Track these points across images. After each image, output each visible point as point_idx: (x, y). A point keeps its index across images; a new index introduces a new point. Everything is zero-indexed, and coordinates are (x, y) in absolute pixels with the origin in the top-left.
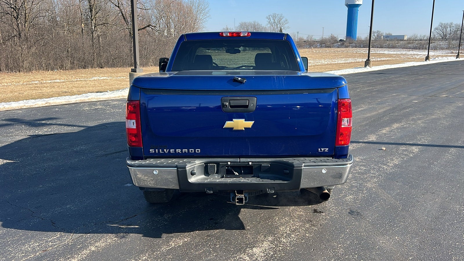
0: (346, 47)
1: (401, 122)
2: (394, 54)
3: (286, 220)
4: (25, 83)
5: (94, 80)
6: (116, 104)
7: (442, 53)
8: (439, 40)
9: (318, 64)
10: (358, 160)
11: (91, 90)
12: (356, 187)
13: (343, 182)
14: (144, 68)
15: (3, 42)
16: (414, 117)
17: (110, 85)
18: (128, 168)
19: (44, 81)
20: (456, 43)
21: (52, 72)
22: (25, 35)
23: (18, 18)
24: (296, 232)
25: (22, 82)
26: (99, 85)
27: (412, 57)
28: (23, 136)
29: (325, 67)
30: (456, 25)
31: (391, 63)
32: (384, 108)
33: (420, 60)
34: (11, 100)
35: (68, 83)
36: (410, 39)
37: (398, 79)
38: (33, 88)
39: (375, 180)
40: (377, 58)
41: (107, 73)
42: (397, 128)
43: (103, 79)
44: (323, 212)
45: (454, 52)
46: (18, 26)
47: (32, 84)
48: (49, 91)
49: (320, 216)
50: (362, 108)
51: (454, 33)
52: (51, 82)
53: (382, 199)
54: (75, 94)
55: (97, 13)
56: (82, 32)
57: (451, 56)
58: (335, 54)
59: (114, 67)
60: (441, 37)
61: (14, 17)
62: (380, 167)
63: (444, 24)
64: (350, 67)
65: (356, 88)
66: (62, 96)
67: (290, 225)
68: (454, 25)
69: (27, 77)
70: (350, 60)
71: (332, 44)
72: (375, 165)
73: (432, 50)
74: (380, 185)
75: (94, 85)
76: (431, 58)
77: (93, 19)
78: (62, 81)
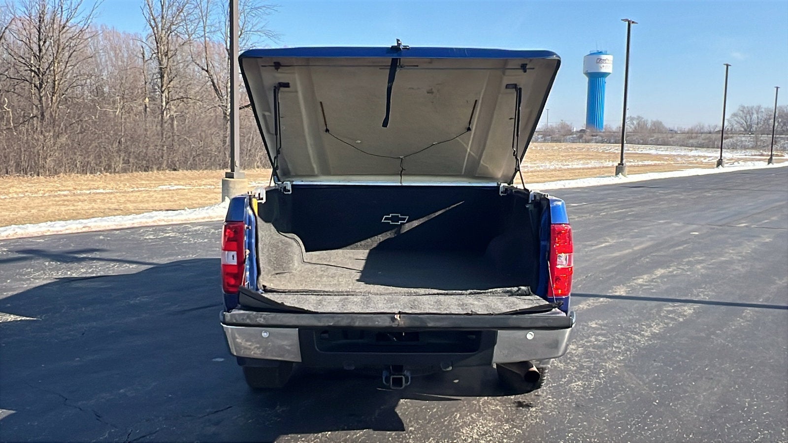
0: (587, 142)
1: (668, 267)
2: (667, 155)
3: (472, 418)
4: (47, 195)
5: (162, 190)
6: (199, 230)
7: (746, 155)
8: (740, 134)
9: (538, 169)
10: (594, 326)
11: (157, 207)
12: (589, 368)
13: (560, 354)
14: (246, 172)
15: (14, 127)
16: (690, 259)
17: (188, 199)
18: (223, 326)
19: (79, 192)
20: (767, 138)
21: (92, 175)
22: (51, 116)
23: (41, 87)
24: (487, 436)
25: (42, 192)
26: (170, 199)
27: (696, 160)
28: (46, 279)
29: (551, 174)
30: (767, 109)
31: (661, 171)
32: (641, 243)
33: (709, 166)
34: (26, 222)
35: (118, 194)
36: (692, 130)
37: (670, 196)
38: (61, 202)
39: (619, 357)
40: (638, 161)
41: (183, 179)
42: (662, 277)
43: (176, 189)
44: (532, 407)
45: (765, 153)
46: (40, 100)
47: (59, 196)
48: (87, 207)
49: (528, 412)
50: (607, 242)
51: (764, 123)
52: (90, 193)
53: (629, 387)
54: (131, 213)
55: (172, 80)
56: (146, 111)
57: (760, 160)
58: (568, 154)
59: (195, 169)
60: (743, 129)
61: (35, 86)
62: (630, 337)
63: (747, 107)
64: (591, 176)
65: (599, 211)
66: (109, 216)
67: (478, 426)
68: (763, 110)
69: (51, 184)
70: (593, 164)
71: (562, 137)
72: (622, 334)
73: (729, 149)
74: (626, 366)
75: (162, 199)
76: (727, 163)
77: (164, 90)
78: (108, 191)
